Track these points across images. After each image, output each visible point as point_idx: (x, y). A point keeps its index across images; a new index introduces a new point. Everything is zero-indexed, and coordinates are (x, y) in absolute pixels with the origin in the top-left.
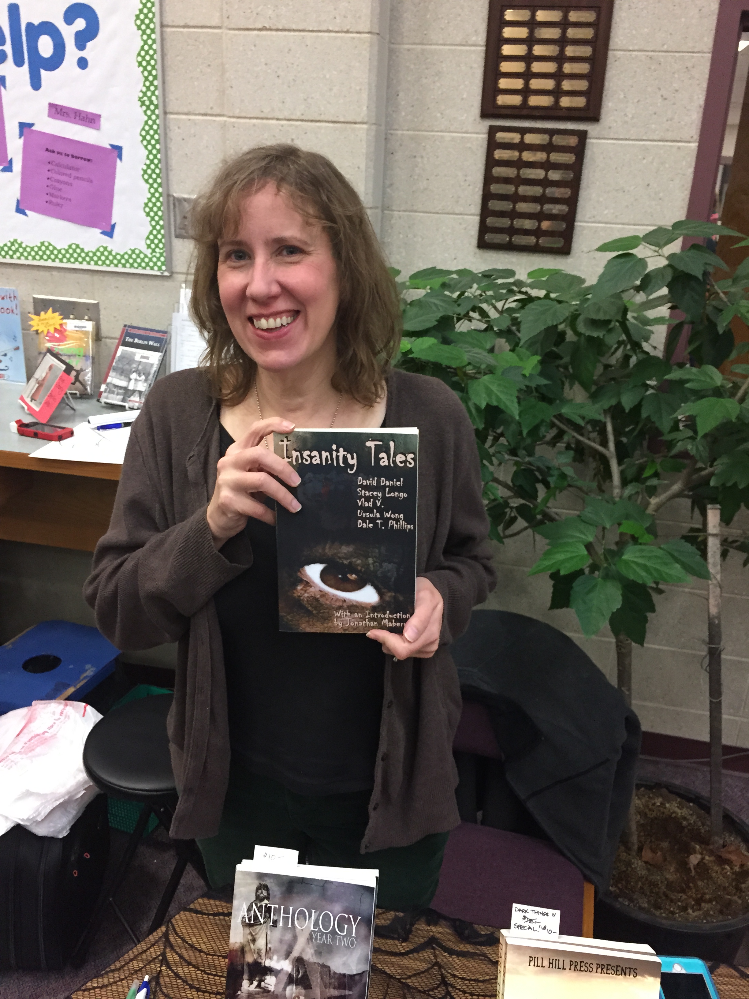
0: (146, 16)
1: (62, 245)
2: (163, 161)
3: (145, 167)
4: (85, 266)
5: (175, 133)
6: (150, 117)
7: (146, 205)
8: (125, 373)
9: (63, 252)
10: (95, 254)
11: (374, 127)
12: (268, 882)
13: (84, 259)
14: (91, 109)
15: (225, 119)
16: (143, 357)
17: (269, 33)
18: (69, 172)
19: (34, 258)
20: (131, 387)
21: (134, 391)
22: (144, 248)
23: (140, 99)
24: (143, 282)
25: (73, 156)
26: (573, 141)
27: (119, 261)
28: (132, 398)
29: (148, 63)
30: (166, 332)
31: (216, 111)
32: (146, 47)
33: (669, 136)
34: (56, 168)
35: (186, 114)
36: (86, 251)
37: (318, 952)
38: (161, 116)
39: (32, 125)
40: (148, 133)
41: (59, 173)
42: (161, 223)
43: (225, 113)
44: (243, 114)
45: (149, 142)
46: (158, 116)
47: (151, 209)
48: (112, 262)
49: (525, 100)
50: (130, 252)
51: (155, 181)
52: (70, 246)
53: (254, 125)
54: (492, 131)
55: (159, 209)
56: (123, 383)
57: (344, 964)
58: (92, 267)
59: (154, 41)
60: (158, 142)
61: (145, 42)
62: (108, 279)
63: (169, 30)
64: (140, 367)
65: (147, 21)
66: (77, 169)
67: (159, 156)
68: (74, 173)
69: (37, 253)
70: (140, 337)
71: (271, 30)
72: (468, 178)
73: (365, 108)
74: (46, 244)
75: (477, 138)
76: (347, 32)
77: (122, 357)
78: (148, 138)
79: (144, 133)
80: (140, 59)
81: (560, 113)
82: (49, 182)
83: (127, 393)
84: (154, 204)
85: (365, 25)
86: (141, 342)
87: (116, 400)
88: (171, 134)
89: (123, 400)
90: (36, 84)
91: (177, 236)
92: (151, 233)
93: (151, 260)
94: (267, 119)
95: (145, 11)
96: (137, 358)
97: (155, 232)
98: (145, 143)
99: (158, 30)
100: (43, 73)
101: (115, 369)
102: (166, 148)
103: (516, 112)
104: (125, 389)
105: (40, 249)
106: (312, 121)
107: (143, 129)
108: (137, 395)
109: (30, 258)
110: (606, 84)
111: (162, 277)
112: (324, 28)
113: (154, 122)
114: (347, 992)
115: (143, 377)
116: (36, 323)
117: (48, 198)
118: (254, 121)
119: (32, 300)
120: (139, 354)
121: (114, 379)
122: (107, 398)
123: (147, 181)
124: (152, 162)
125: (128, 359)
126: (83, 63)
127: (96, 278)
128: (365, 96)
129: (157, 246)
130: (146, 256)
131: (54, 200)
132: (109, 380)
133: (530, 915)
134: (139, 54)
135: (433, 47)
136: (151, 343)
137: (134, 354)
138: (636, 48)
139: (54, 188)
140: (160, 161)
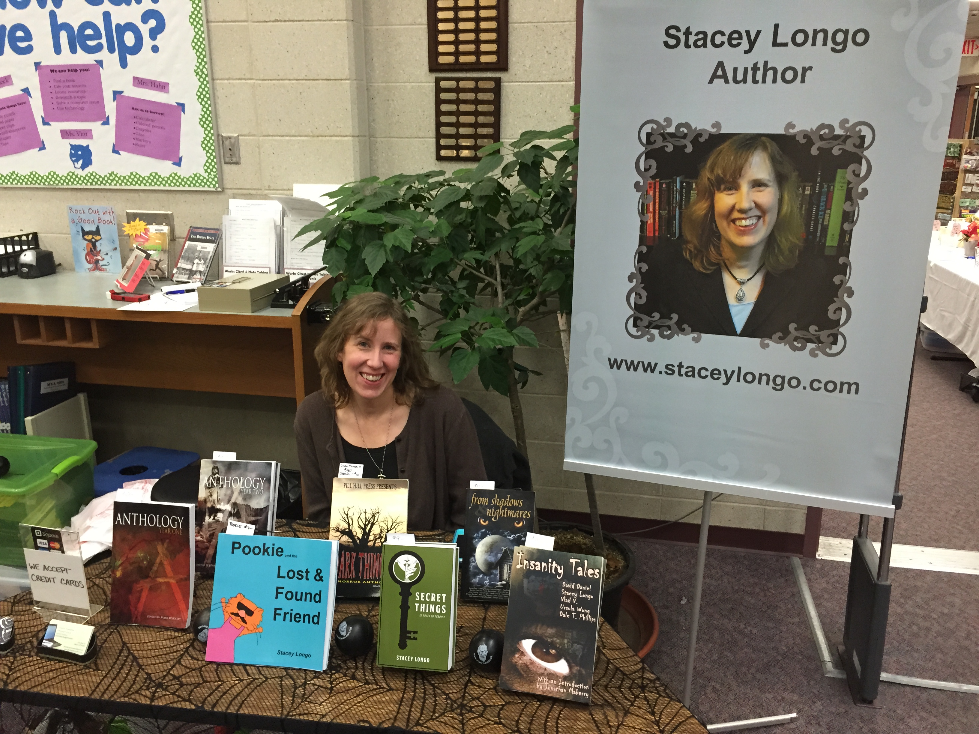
0: (196, 16)
1: (145, 174)
2: (213, 112)
3: (201, 117)
4: (162, 188)
5: (220, 93)
6: (202, 83)
7: (203, 142)
8: (190, 260)
9: (146, 178)
10: (168, 179)
11: (355, 82)
12: (219, 465)
13: (161, 183)
14: (162, 79)
15: (254, 81)
16: (202, 248)
17: (279, 23)
18: (148, 123)
19: (126, 184)
20: (194, 269)
21: (196, 272)
22: (202, 172)
23: (195, 71)
24: (203, 196)
25: (151, 112)
26: (491, 85)
27: (186, 183)
28: (195, 276)
29: (200, 47)
30: (218, 230)
31: (248, 76)
32: (198, 37)
33: (555, 78)
34: (140, 121)
35: (228, 79)
36: (162, 177)
37: (245, 499)
38: (210, 81)
39: (122, 92)
40: (201, 93)
41: (141, 124)
42: (214, 154)
43: (254, 77)
44: (265, 78)
45: (203, 100)
46: (208, 82)
47: (206, 145)
48: (180, 183)
49: (457, 59)
50: (193, 176)
51: (208, 125)
52: (151, 175)
53: (274, 85)
54: (438, 81)
55: (212, 145)
56: (188, 267)
57: (257, 503)
58: (167, 188)
59: (203, 32)
60: (208, 99)
61: (197, 33)
62: (178, 196)
63: (212, 24)
64: (201, 255)
65: (197, 19)
66: (154, 121)
67: (210, 109)
68: (152, 123)
69: (128, 181)
70: (201, 234)
71: (280, 21)
72: (426, 113)
73: (347, 70)
74: (134, 174)
75: (429, 86)
76: (331, 20)
77: (189, 248)
78: (202, 96)
79: (199, 94)
80: (194, 44)
81: (481, 67)
82: (135, 131)
83: (191, 273)
84: (209, 142)
85: (343, 16)
86: (201, 237)
87: (184, 278)
88: (218, 94)
89: (189, 278)
90: (124, 64)
91: (226, 163)
92: (207, 161)
93: (208, 180)
94: (282, 80)
95: (196, 12)
96: (199, 248)
97: (210, 161)
98: (200, 100)
99: (205, 25)
100: (128, 56)
101: (183, 258)
102: (215, 103)
103: (452, 67)
104: (190, 271)
105: (130, 177)
106: (313, 80)
107: (198, 91)
108: (198, 274)
109: (123, 184)
110: (510, 45)
111: (217, 192)
112: (316, 19)
113: (206, 86)
114: (259, 518)
115: (203, 261)
116: (128, 229)
117: (135, 142)
118: (274, 82)
119: (125, 214)
120: (200, 246)
121: (182, 264)
122: (177, 277)
123: (202, 126)
124: (205, 113)
125: (193, 250)
126: (155, 49)
127: (171, 196)
128: (346, 62)
129: (212, 170)
130: (204, 178)
131: (139, 143)
132: (179, 265)
133: (348, 468)
134: (193, 41)
135: (394, 27)
136: (208, 238)
137: (196, 246)
138: (526, 21)
139: (140, 134)
140: (210, 112)
